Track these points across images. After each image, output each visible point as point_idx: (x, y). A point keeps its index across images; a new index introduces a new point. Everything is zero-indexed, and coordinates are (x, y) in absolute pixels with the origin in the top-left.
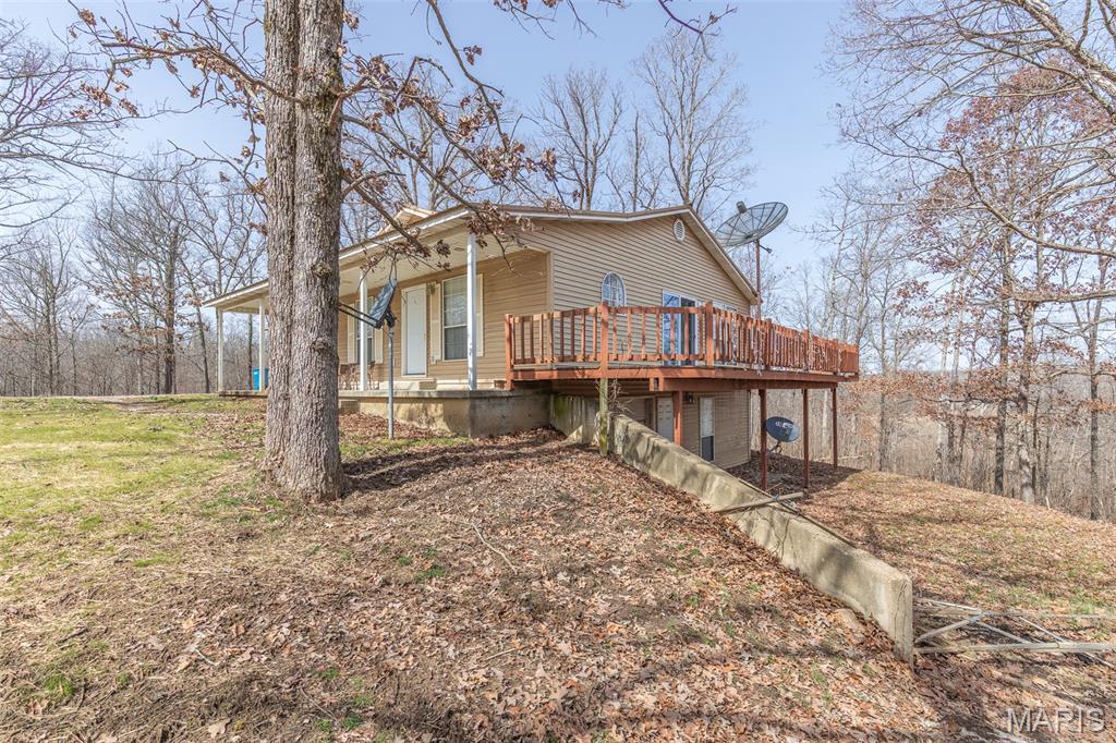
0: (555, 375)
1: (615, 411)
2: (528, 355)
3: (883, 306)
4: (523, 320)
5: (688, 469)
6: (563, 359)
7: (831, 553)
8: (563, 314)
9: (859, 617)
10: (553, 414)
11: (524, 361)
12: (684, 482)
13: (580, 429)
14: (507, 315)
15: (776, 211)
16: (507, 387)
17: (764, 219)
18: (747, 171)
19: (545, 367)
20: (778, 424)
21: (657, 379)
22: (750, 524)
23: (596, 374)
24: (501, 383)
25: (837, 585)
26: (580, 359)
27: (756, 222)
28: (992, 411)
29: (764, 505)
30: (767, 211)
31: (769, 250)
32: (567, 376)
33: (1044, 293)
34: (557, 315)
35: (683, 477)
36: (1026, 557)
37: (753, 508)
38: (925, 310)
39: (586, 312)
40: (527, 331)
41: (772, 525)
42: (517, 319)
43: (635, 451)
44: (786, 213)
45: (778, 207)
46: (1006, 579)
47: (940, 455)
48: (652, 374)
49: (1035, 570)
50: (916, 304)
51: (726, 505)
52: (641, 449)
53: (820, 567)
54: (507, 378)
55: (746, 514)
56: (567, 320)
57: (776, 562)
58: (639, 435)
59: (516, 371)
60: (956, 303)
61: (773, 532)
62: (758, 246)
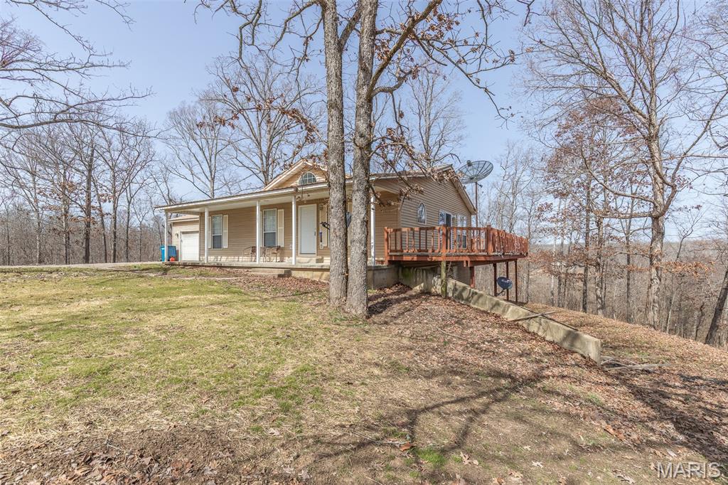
0: (415, 259)
1: (448, 276)
2: (399, 248)
3: (530, 214)
4: (396, 231)
5: (494, 303)
6: (420, 251)
7: (569, 333)
8: (421, 229)
9: (582, 356)
10: (401, 277)
11: (396, 251)
12: (492, 309)
13: (422, 285)
14: (386, 228)
15: (486, 167)
16: (385, 264)
17: (479, 170)
18: (461, 138)
19: (410, 255)
20: (503, 280)
21: (467, 262)
22: (529, 325)
23: (440, 259)
24: (382, 262)
25: (572, 345)
26: (430, 251)
27: (475, 171)
28: (581, 271)
29: (537, 317)
30: (481, 166)
31: (481, 186)
32: (421, 259)
33: (608, 212)
34: (417, 229)
35: (491, 306)
36: (615, 339)
37: (531, 318)
38: (552, 218)
39: (434, 228)
40: (398, 237)
41: (541, 324)
42: (392, 230)
43: (462, 295)
44: (492, 167)
45: (487, 164)
46: (611, 347)
47: (553, 294)
48: (465, 259)
49: (621, 344)
50: (548, 215)
51: (515, 318)
52: (465, 295)
53: (564, 339)
54: (386, 259)
55: (527, 321)
56: (423, 232)
57: (544, 339)
58: (464, 289)
59: (391, 256)
60: (567, 215)
61: (541, 327)
62: (476, 184)
